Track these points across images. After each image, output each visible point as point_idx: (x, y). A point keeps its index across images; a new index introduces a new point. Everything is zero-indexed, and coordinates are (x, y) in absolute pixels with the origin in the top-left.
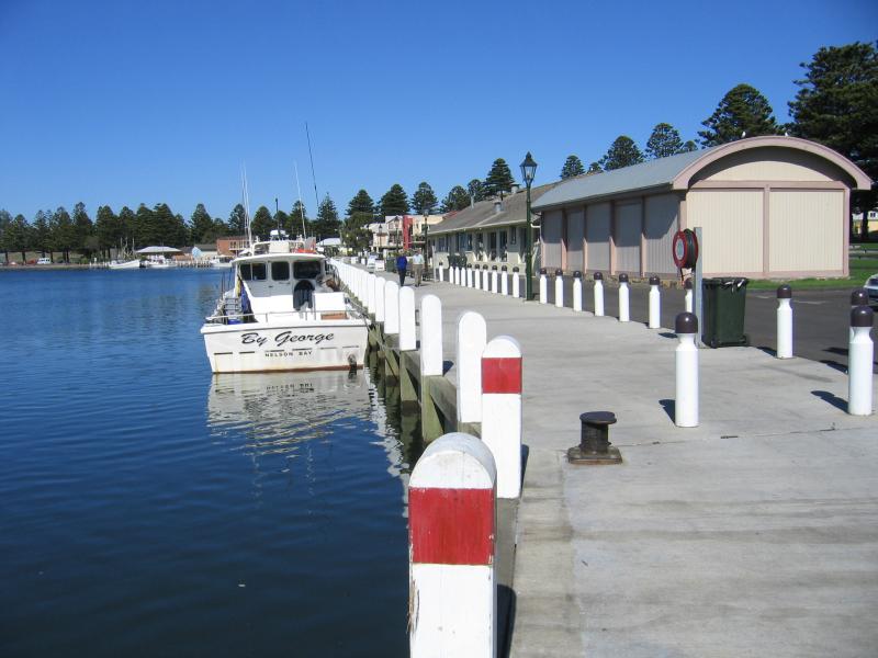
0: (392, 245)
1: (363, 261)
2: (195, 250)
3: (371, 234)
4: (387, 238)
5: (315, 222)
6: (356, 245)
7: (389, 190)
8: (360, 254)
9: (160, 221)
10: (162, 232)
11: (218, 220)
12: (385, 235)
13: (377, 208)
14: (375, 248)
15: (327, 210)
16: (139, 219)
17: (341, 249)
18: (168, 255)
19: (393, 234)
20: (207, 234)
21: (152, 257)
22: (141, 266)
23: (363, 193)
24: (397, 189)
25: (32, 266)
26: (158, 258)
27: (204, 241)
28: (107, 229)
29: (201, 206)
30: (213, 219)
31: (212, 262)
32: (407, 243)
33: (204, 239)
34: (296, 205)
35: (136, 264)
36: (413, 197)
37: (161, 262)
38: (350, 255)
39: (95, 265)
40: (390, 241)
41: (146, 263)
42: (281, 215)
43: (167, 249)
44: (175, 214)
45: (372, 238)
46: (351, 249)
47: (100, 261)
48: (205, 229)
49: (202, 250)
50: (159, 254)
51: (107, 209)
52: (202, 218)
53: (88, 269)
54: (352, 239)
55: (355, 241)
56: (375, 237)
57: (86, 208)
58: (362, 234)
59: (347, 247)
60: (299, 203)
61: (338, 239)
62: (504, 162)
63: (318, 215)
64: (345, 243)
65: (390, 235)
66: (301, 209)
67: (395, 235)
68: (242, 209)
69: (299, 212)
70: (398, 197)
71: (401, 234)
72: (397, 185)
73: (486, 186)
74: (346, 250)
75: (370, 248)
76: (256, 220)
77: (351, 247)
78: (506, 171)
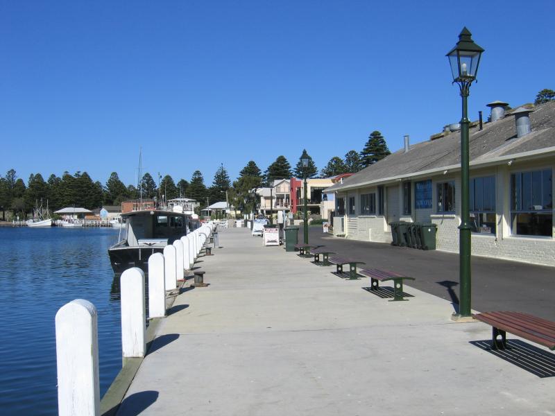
0: (279, 207)
1: (249, 223)
2: (103, 211)
3: (258, 197)
4: (274, 201)
5: (211, 189)
6: (244, 207)
7: (275, 161)
8: (246, 216)
9: (79, 186)
10: (80, 196)
11: (131, 186)
12: (272, 198)
13: (263, 177)
14: (262, 211)
15: (221, 178)
16: (63, 184)
17: (228, 211)
18: (81, 216)
19: (280, 198)
20: (118, 197)
21: (68, 217)
22: (53, 225)
23: (252, 164)
24: (282, 160)
26: (71, 218)
27: (114, 203)
28: (33, 193)
29: (114, 174)
30: (127, 186)
31: (112, 222)
32: (295, 206)
33: (116, 202)
34: (195, 174)
35: (48, 222)
36: (296, 167)
38: (238, 217)
39: (18, 223)
40: (278, 204)
41: (59, 222)
42: (183, 183)
43: (82, 210)
44: (94, 181)
45: (260, 202)
46: (239, 212)
47: (21, 219)
48: (117, 194)
49: (109, 211)
50: (72, 214)
51: (39, 176)
52: (115, 184)
54: (240, 202)
55: (243, 204)
56: (262, 200)
58: (249, 198)
59: (235, 210)
60: (198, 173)
61: (226, 203)
62: (380, 134)
63: (214, 183)
64: (232, 206)
65: (278, 198)
66: (200, 178)
67: (282, 199)
68: (150, 177)
69: (198, 180)
70: (282, 167)
71: (288, 197)
72: (282, 157)
73: (363, 156)
74: (233, 213)
75: (257, 211)
76: (161, 187)
77: (239, 209)
78: (382, 142)
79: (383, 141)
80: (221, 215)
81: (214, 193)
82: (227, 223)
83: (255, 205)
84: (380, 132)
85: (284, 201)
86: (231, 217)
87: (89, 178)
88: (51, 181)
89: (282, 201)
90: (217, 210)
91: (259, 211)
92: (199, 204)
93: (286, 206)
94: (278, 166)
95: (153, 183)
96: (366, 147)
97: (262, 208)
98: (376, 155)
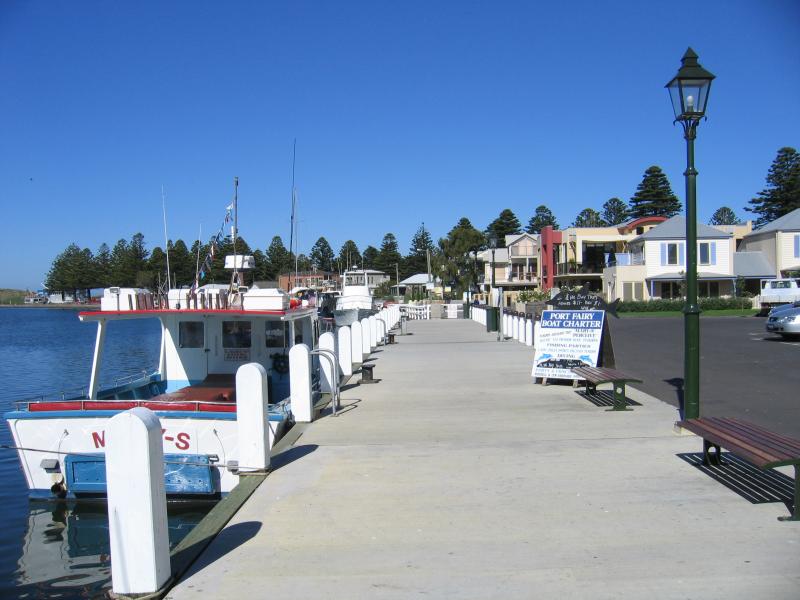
0: (516, 281)
3: (481, 264)
4: (508, 270)
5: (408, 257)
6: (457, 281)
7: (498, 216)
11: (302, 256)
12: (502, 265)
15: (422, 243)
17: (430, 287)
19: (518, 265)
23: (464, 222)
24: (507, 215)
29: (277, 239)
32: (551, 277)
34: (386, 238)
38: (448, 298)
40: (513, 275)
42: (371, 251)
45: (482, 271)
46: (448, 289)
52: (278, 252)
54: (450, 272)
55: (456, 276)
56: (488, 268)
57: (144, 240)
58: (466, 265)
59: (443, 285)
60: (390, 236)
61: (426, 275)
62: (660, 171)
63: (411, 249)
64: (438, 280)
65: (515, 266)
66: (392, 243)
67: (521, 266)
68: (326, 243)
69: (390, 246)
70: (508, 225)
71: (533, 263)
72: (508, 210)
73: (634, 204)
74: (439, 291)
75: (479, 287)
76: (342, 256)
77: (449, 285)
78: (663, 183)
79: (665, 182)
80: (420, 293)
81: (412, 263)
82: (428, 308)
83: (475, 277)
84: (660, 167)
85: (526, 269)
86: (435, 297)
87: (246, 245)
88: (195, 249)
89: (521, 270)
90: (415, 287)
91: (482, 288)
92: (388, 278)
93: (529, 278)
94: (503, 223)
95: (329, 250)
96: (639, 191)
97: (486, 282)
98: (655, 202)
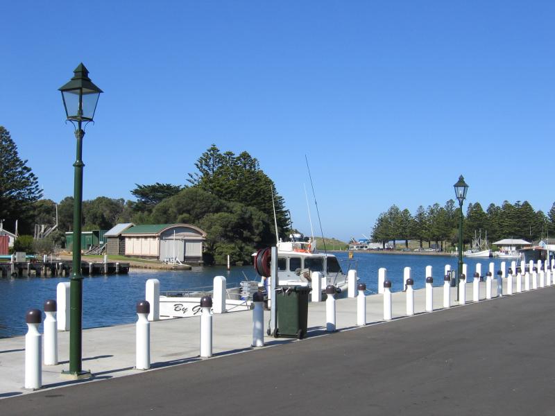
2: (542, 243)
9: (519, 217)
10: (520, 227)
16: (503, 214)
18: (519, 248)
21: (505, 248)
22: (491, 256)
25: (410, 253)
26: (509, 249)
28: (471, 223)
35: (486, 253)
37: (507, 253)
39: (457, 253)
41: (496, 253)
43: (521, 241)
44: (536, 210)
50: (511, 245)
51: (478, 205)
53: (449, 256)
87: (530, 207)
88: (490, 210)
